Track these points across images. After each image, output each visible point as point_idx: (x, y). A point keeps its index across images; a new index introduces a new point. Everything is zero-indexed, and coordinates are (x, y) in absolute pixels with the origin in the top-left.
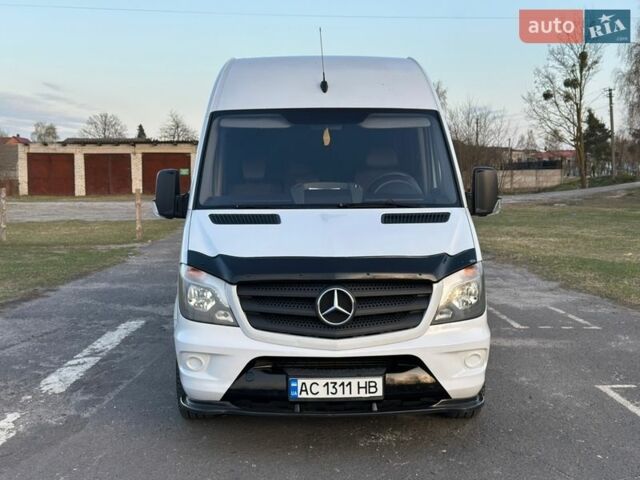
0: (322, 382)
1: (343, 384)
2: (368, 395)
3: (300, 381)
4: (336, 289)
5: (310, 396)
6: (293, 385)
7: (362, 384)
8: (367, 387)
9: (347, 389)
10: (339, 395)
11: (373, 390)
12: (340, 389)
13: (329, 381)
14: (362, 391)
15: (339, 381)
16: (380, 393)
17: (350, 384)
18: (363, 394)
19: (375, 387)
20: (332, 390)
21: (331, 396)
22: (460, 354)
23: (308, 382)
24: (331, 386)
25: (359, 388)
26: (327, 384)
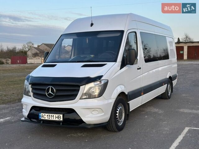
0: (46, 114)
1: (51, 116)
2: (58, 120)
3: (42, 114)
4: (50, 87)
5: (44, 119)
6: (40, 115)
7: (57, 116)
8: (58, 117)
9: (53, 117)
10: (51, 119)
11: (60, 118)
12: (51, 117)
13: (48, 114)
14: (57, 118)
15: (51, 115)
16: (62, 119)
17: (53, 116)
18: (57, 119)
19: (60, 117)
20: (49, 117)
21: (49, 119)
22: (90, 109)
23: (43, 114)
24: (49, 116)
25: (56, 117)
26: (48, 115)
